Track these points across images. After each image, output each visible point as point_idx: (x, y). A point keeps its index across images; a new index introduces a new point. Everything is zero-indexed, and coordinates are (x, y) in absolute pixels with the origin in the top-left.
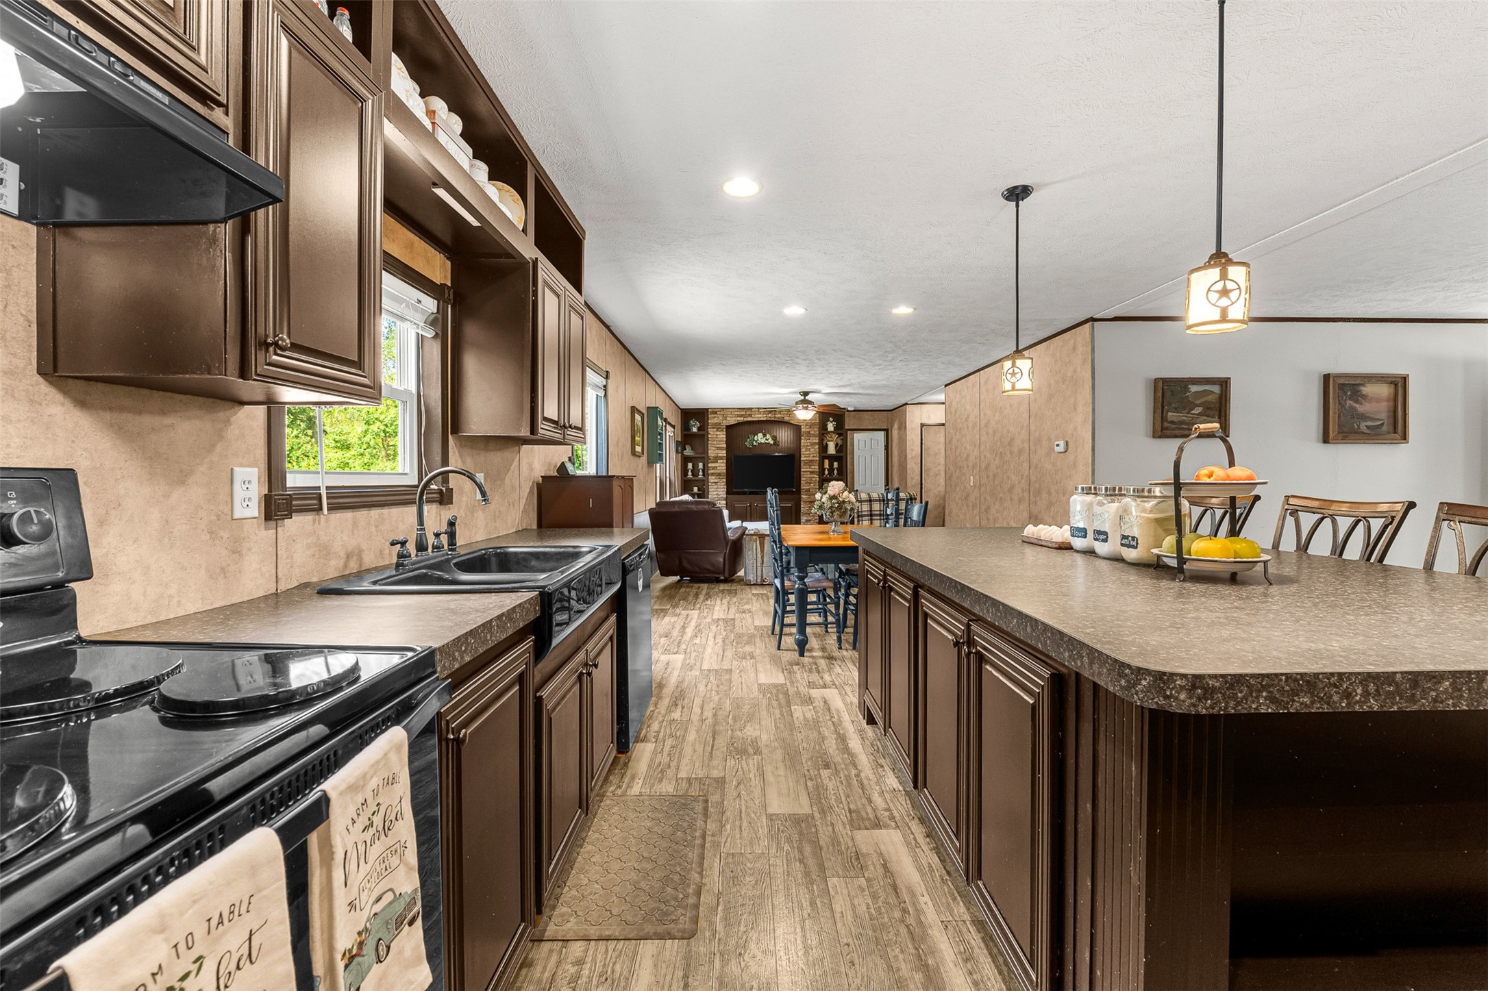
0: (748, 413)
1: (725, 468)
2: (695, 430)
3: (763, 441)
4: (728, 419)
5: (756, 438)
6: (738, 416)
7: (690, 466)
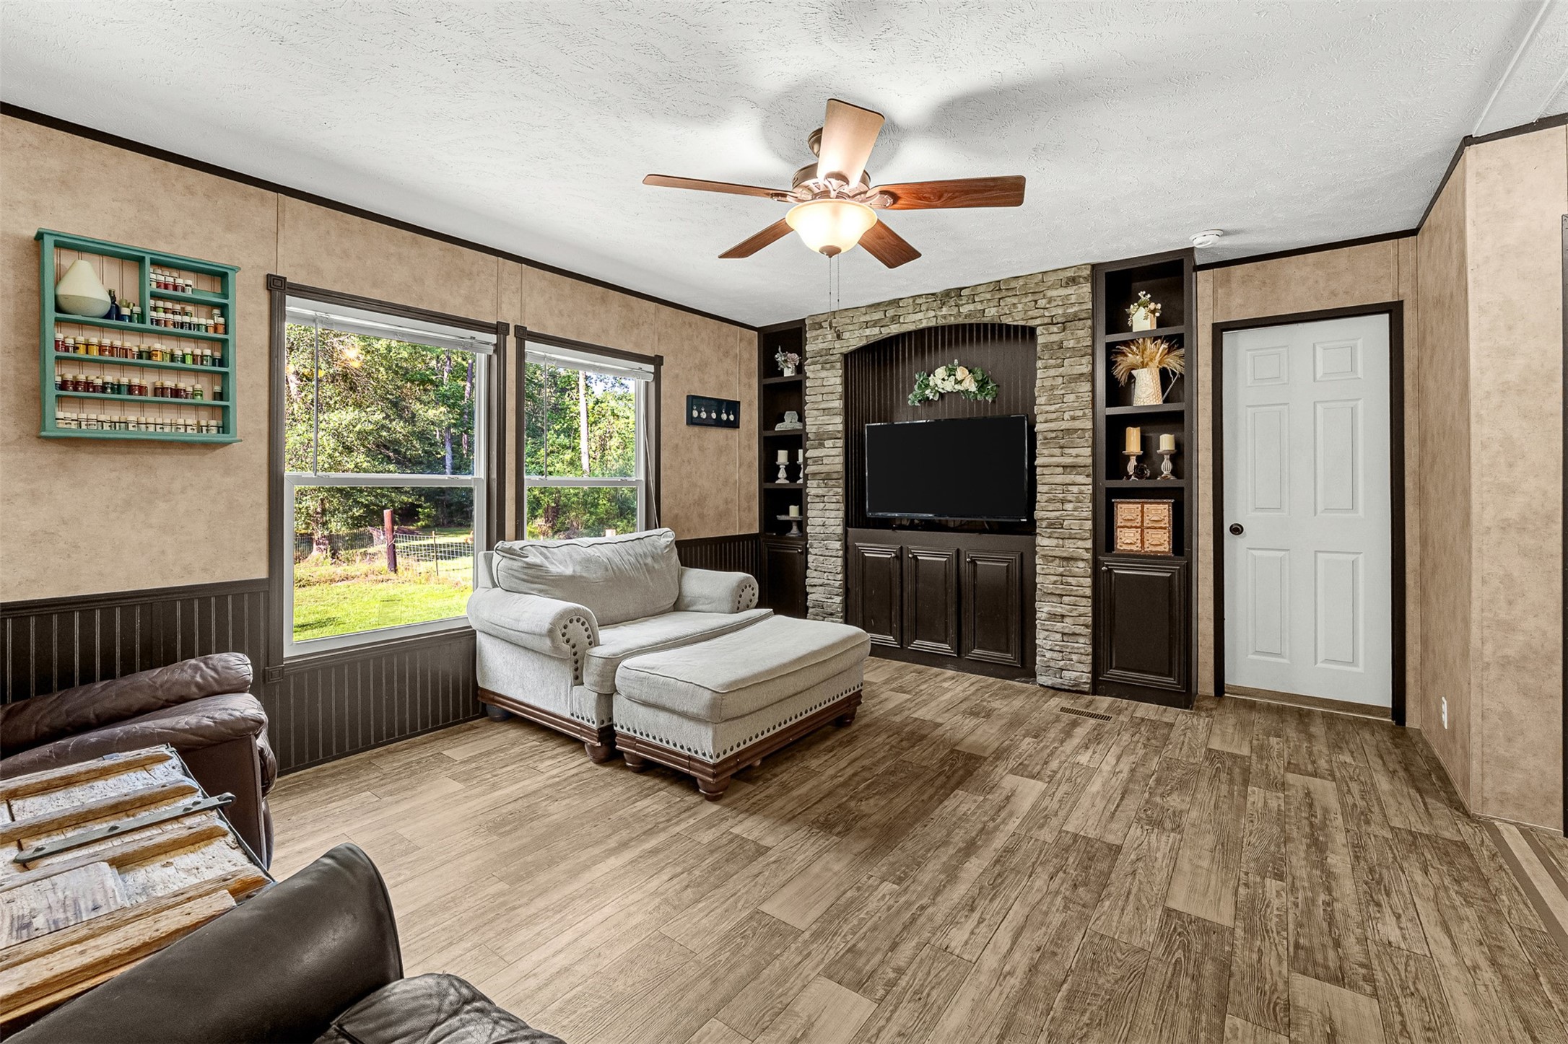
0: (890, 313)
1: (841, 459)
2: (788, 372)
3: (949, 386)
4: (846, 335)
5: (932, 384)
6: (867, 325)
7: (782, 456)
